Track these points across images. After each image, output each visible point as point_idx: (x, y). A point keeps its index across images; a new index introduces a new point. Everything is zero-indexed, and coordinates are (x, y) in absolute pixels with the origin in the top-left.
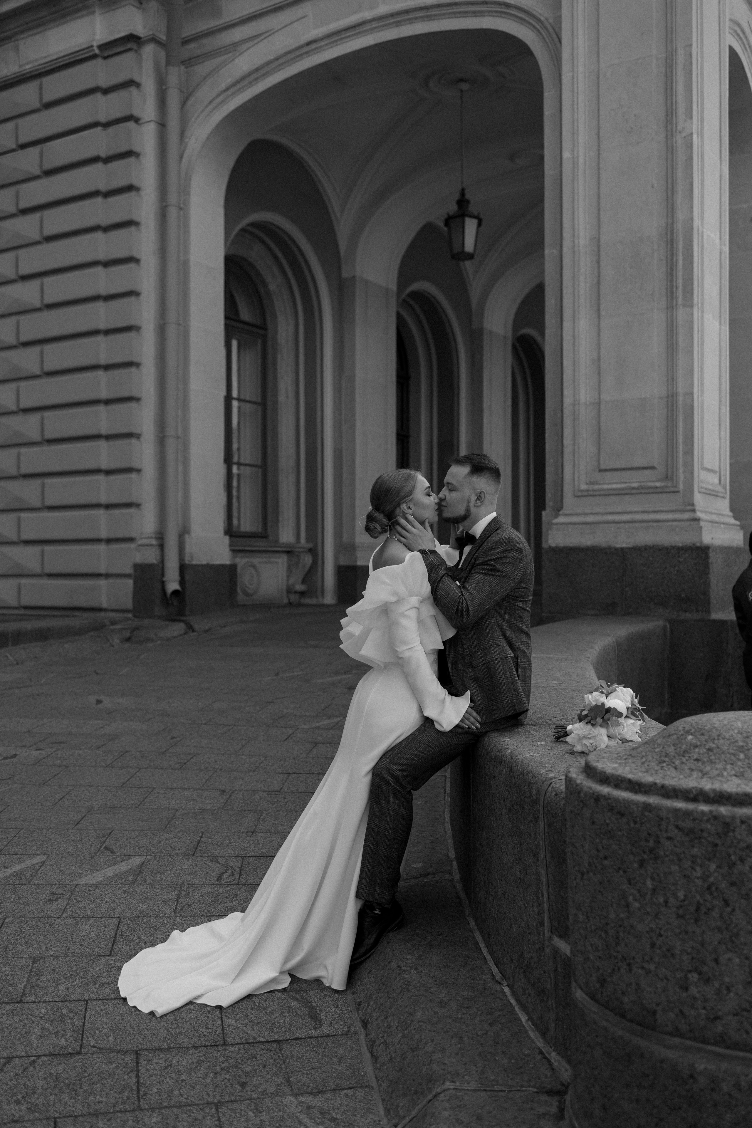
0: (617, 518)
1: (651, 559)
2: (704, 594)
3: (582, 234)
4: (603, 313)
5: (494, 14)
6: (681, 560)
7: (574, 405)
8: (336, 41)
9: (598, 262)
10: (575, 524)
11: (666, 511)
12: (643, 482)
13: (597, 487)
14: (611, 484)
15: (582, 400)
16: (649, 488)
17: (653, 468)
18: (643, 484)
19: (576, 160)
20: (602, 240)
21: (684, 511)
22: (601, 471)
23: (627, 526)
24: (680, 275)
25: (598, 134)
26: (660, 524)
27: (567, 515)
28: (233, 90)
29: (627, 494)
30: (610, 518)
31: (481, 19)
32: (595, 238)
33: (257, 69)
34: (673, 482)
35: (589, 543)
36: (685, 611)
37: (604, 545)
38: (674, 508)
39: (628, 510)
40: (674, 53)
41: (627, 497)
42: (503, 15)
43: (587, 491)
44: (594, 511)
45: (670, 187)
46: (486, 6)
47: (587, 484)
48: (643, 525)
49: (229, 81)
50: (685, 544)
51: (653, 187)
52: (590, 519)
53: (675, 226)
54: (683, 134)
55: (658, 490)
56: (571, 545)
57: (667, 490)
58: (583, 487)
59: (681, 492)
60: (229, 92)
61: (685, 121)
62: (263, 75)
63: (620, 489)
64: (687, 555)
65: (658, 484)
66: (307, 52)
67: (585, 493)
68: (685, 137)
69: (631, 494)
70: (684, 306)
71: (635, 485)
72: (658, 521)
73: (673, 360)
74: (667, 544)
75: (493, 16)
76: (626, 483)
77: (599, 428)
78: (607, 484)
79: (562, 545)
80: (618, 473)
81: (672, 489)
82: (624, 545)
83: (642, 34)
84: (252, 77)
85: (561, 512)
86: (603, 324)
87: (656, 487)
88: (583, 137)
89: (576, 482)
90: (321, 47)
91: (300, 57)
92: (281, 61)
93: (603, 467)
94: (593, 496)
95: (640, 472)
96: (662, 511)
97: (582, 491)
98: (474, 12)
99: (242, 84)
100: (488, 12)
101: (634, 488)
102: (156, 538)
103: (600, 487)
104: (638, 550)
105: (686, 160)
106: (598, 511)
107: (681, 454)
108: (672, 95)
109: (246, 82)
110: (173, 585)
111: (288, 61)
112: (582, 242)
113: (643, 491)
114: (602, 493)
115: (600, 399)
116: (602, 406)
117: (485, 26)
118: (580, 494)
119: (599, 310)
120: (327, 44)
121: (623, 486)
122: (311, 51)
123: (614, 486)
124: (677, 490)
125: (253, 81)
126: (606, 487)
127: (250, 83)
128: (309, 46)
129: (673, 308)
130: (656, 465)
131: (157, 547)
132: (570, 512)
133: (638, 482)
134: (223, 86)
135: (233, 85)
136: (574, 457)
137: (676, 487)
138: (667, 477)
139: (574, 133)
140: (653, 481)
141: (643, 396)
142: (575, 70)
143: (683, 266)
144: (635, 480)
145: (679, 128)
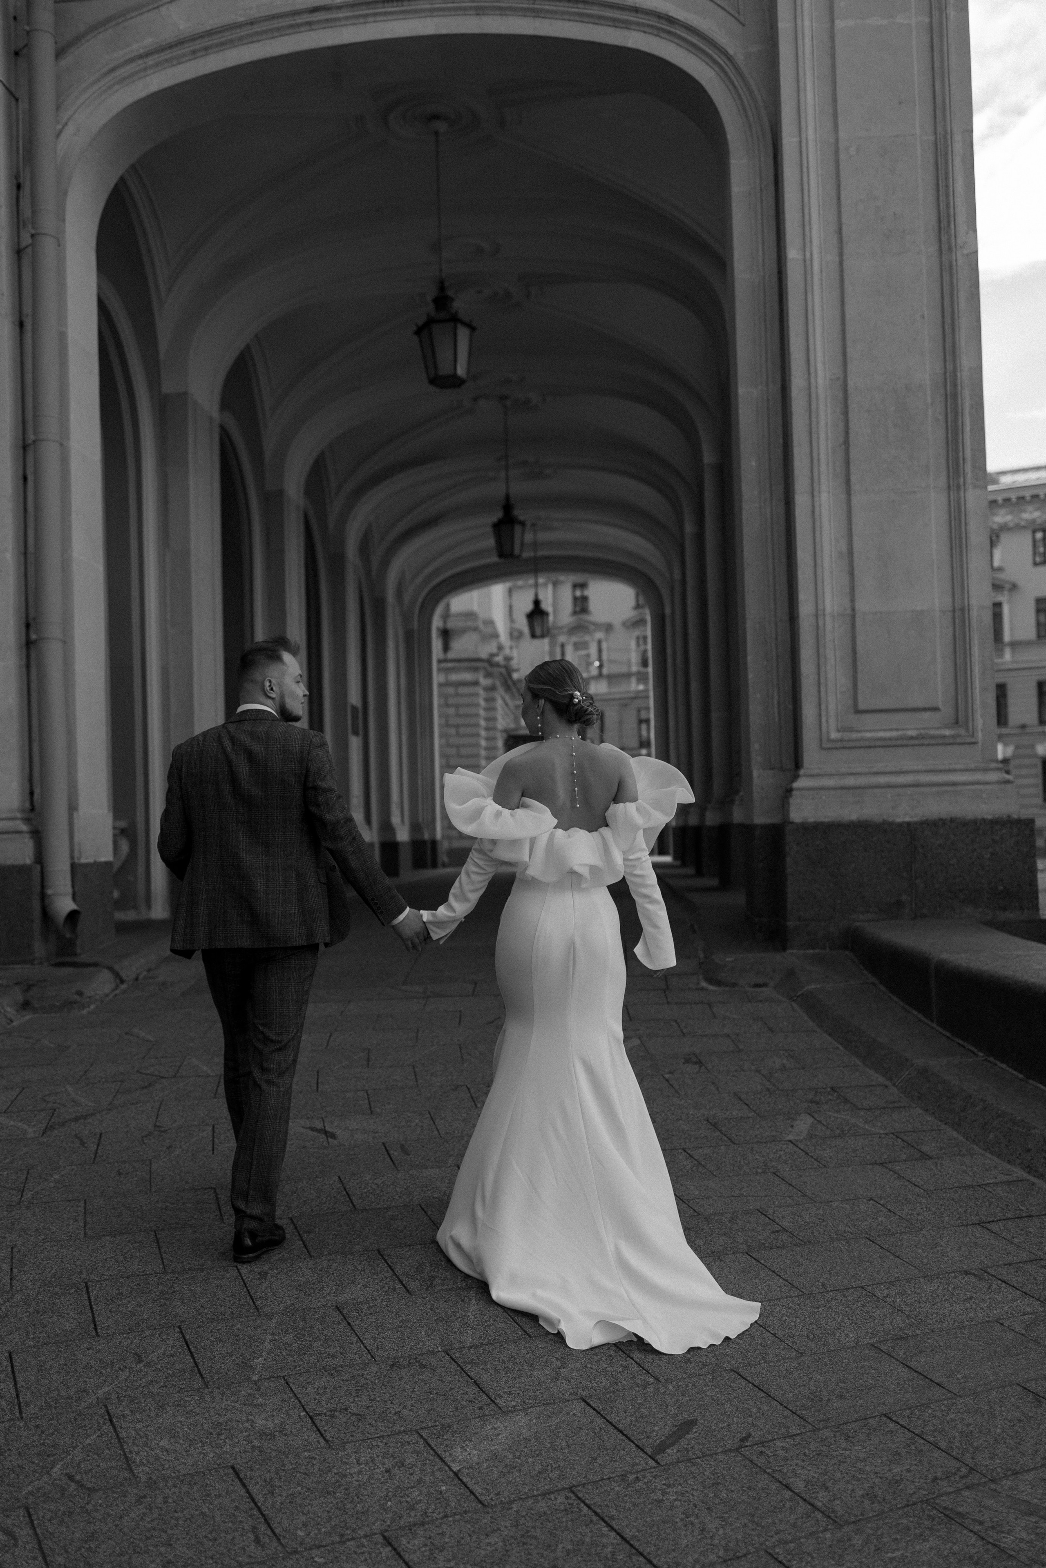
0: (893, 779)
1: (952, 837)
2: (1030, 885)
3: (820, 373)
4: (855, 486)
5: (646, 29)
6: (997, 838)
7: (817, 616)
8: (366, 16)
9: (846, 412)
10: (829, 789)
11: (961, 770)
12: (924, 729)
13: (854, 735)
14: (874, 731)
15: (828, 609)
16: (934, 737)
17: (936, 709)
18: (922, 732)
19: (808, 263)
20: (851, 384)
21: (986, 770)
22: (858, 712)
23: (909, 791)
24: (968, 442)
25: (840, 231)
26: (959, 788)
27: (812, 776)
28: (156, 58)
29: (902, 746)
30: (882, 780)
31: (626, 32)
32: (838, 379)
33: (210, 33)
34: (967, 729)
35: (854, 817)
36: (1004, 909)
37: (878, 819)
38: (972, 766)
39: (905, 768)
40: (949, 136)
41: (901, 751)
42: (662, 35)
43: (841, 740)
44: (854, 771)
45: (948, 320)
46: (634, 14)
47: (839, 731)
48: (934, 789)
49: (149, 42)
50: (997, 816)
51: (923, 317)
52: (851, 781)
53: (959, 375)
54: (965, 252)
55: (947, 741)
56: (827, 820)
57: (959, 740)
58: (834, 735)
59: (980, 744)
60: (150, 61)
61: (967, 233)
62: (222, 44)
63: (890, 739)
64: (1004, 831)
65: (947, 732)
66: (309, 23)
67: (839, 745)
68: (967, 255)
69: (907, 746)
70: (975, 487)
71: (913, 733)
72: (954, 784)
73: (961, 561)
74: (970, 816)
75: (645, 32)
76: (897, 730)
77: (854, 651)
78: (870, 731)
79: (811, 820)
80: (883, 716)
81: (968, 740)
82: (907, 819)
83: (900, 103)
84: (197, 45)
85: (802, 772)
86: (855, 501)
87: (945, 737)
88: (816, 233)
89: (824, 729)
90: (335, 20)
91: (295, 28)
92: (257, 28)
93: (862, 706)
94: (850, 748)
95: (918, 715)
96: (955, 770)
97: (833, 741)
98: (614, 20)
99: (176, 52)
100: (638, 24)
101: (911, 738)
102: (27, 820)
103: (859, 735)
104: (927, 824)
105: (970, 287)
106: (859, 770)
107: (977, 692)
108: (947, 195)
109: (186, 49)
110: (64, 904)
111: (272, 30)
112: (820, 381)
113: (926, 742)
114: (862, 744)
115: (853, 609)
116: (858, 621)
117: (630, 44)
118: (830, 745)
119: (848, 482)
120: (347, 18)
121: (894, 734)
122: (318, 22)
123: (881, 734)
124: (973, 740)
125: (199, 50)
126: (868, 735)
127: (194, 52)
128: (315, 14)
129: (958, 487)
130: (940, 706)
131: (27, 836)
132: (815, 772)
133: (918, 729)
134: (137, 47)
135: (161, 49)
136: (819, 691)
137: (973, 736)
138: (957, 723)
139: (804, 224)
140: (938, 728)
141: (919, 608)
142: (803, 136)
143: (971, 430)
144: (911, 726)
145: (959, 241)
